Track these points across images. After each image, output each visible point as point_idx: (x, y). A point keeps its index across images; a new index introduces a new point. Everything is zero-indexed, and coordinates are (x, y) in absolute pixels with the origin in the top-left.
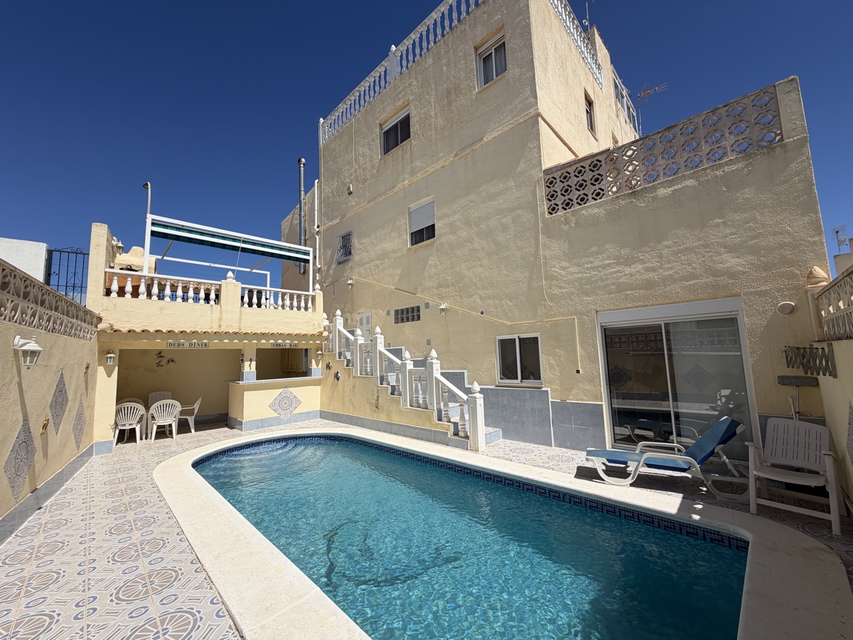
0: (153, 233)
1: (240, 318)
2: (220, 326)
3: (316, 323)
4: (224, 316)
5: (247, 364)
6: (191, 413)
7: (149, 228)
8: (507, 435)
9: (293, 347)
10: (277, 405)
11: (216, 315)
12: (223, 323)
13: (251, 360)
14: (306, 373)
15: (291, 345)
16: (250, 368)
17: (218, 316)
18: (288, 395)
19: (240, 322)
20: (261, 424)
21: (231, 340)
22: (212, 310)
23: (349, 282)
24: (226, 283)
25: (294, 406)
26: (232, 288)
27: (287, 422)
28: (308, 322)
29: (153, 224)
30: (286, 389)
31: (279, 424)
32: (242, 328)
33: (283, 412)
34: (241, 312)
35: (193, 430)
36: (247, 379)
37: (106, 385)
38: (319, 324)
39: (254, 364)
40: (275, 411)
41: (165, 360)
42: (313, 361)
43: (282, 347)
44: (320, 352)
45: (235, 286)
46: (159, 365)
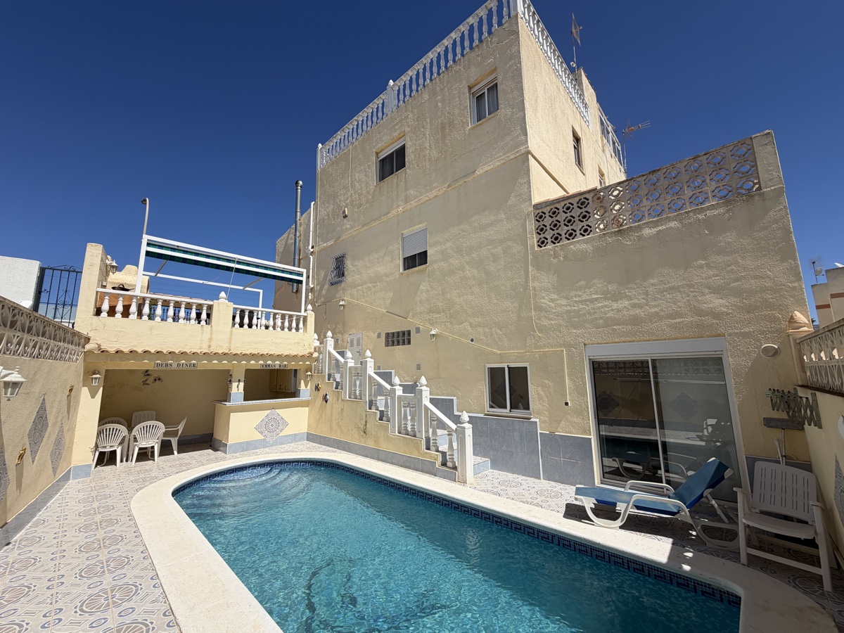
0: (148, 253)
1: (231, 339)
2: (210, 347)
3: (306, 344)
4: (214, 336)
5: (235, 385)
6: (174, 434)
7: (144, 248)
8: (495, 465)
9: (282, 368)
10: (263, 427)
11: (207, 335)
12: (213, 344)
13: (239, 381)
14: (295, 394)
15: (280, 366)
16: (237, 389)
17: (209, 336)
18: (275, 416)
19: (230, 343)
20: (247, 447)
21: (220, 361)
22: (203, 330)
23: (341, 303)
24: (219, 304)
25: (281, 427)
26: (223, 308)
27: (274, 444)
28: (298, 343)
29: (149, 244)
30: (273, 410)
31: (265, 446)
32: (232, 348)
33: (269, 434)
34: (231, 332)
35: (175, 452)
36: (234, 400)
37: (89, 406)
38: (310, 345)
39: (242, 384)
40: (261, 433)
41: (152, 378)
42: (302, 381)
43: (271, 368)
44: (309, 373)
45: (228, 306)
46: (145, 383)
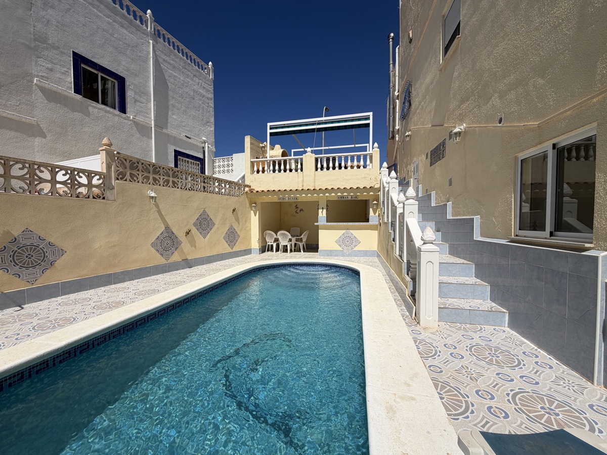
0: (271, 134)
1: (315, 179)
2: (303, 186)
3: (373, 178)
4: (305, 179)
5: (320, 211)
6: (301, 240)
7: (269, 131)
9: (353, 199)
10: (341, 241)
11: (301, 179)
12: (304, 184)
13: (323, 208)
14: (367, 220)
16: (322, 214)
17: (302, 179)
18: (350, 235)
19: (315, 182)
20: (331, 253)
21: (312, 194)
22: (298, 175)
23: (407, 134)
24: (306, 156)
25: (354, 244)
26: (309, 158)
27: (349, 255)
28: (365, 178)
29: (271, 129)
30: (348, 231)
31: (343, 256)
32: (316, 186)
33: (345, 248)
34: (315, 175)
35: (302, 251)
36: (321, 222)
38: (376, 178)
39: (325, 211)
40: (340, 246)
41: (299, 210)
42: (371, 210)
43: (345, 199)
44: (375, 202)
45: (311, 157)
46: (296, 212)
